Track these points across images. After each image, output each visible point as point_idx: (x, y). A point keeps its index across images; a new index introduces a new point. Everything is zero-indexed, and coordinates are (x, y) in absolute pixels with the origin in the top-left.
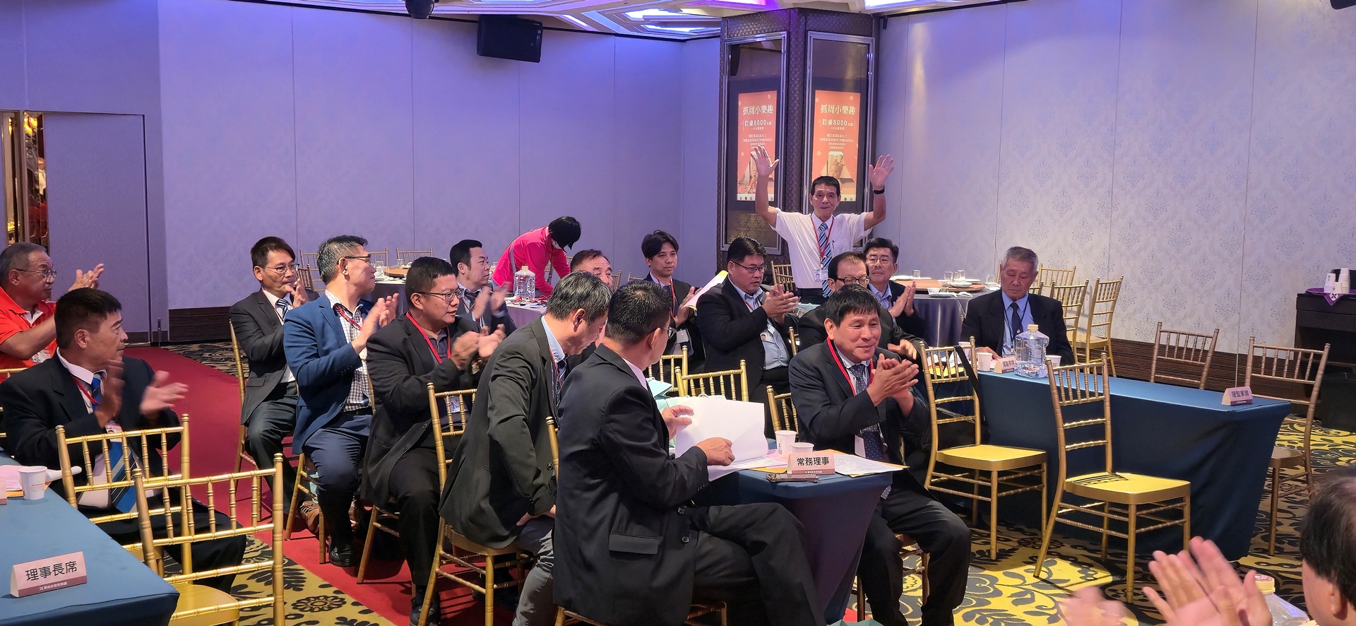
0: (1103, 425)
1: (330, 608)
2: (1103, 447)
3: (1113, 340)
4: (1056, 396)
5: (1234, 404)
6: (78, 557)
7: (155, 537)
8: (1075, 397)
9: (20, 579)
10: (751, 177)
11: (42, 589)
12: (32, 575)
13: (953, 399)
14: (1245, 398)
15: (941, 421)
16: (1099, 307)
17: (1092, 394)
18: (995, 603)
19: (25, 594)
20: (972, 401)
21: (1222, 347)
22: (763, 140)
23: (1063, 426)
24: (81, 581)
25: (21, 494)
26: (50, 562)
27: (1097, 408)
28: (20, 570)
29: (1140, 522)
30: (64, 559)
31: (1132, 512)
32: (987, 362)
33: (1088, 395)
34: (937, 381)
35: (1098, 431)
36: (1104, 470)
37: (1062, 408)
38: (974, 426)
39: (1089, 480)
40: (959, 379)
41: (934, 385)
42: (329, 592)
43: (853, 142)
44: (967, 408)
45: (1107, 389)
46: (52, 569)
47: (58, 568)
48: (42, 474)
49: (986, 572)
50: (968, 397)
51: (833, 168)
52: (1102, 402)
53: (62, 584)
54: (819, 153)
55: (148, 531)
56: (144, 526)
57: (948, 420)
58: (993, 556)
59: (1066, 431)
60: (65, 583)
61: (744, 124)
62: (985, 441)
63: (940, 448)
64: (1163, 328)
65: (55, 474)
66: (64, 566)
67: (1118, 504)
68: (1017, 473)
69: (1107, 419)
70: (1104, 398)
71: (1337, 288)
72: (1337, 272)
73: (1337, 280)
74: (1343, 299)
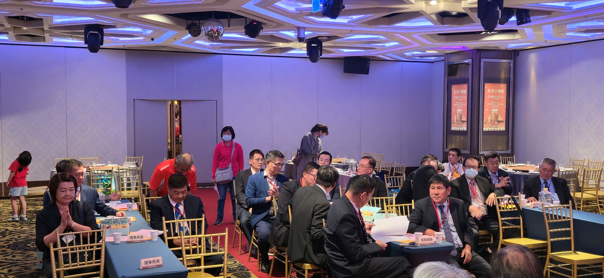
0: (570, 231)
2: (570, 240)
4: (546, 218)
6: (160, 258)
8: (556, 219)
9: (143, 263)
10: (457, 120)
11: (149, 267)
12: (146, 263)
13: (510, 218)
15: (504, 227)
17: (564, 218)
19: (144, 268)
20: (519, 220)
23: (549, 231)
24: (160, 266)
25: (150, 239)
26: (151, 259)
27: (567, 224)
28: (143, 261)
30: (156, 259)
31: (576, 268)
33: (562, 218)
34: (502, 210)
35: (568, 234)
36: (571, 250)
37: (549, 223)
38: (520, 230)
39: (560, 254)
40: (513, 210)
41: (501, 212)
44: (517, 222)
45: (571, 216)
46: (152, 261)
47: (154, 261)
50: (517, 218)
51: (494, 116)
52: (569, 222)
54: (487, 110)
57: (507, 227)
59: (550, 233)
60: (156, 266)
61: (454, 98)
62: (525, 236)
63: (503, 238)
66: (156, 261)
69: (572, 229)
70: (570, 220)
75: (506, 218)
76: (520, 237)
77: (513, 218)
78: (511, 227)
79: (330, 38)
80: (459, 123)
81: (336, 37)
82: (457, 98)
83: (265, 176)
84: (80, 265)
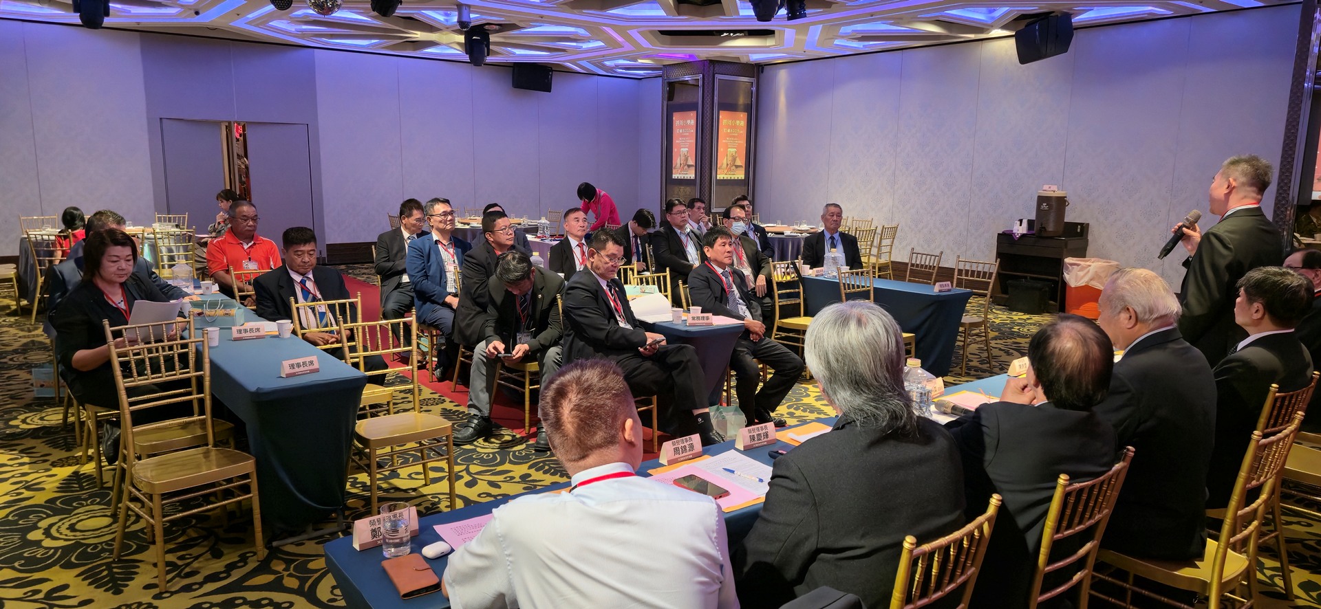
5: (940, 291)
10: (681, 164)
13: (788, 291)
14: (947, 288)
19: (289, 376)
20: (799, 293)
38: (800, 306)
40: (792, 280)
43: (743, 143)
44: (796, 297)
50: (797, 291)
52: (869, 291)
64: (914, 251)
71: (1020, 230)
72: (1021, 221)
73: (1021, 225)
74: (1023, 236)
75: (784, 291)
76: (798, 315)
77: (792, 291)
78: (789, 303)
79: (503, 27)
81: (513, 27)
82: (681, 131)
83: (436, 241)
84: (181, 374)
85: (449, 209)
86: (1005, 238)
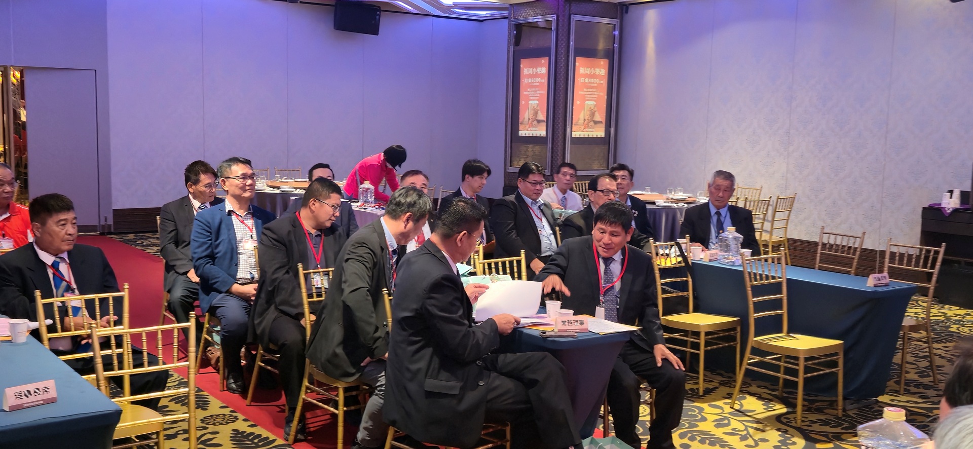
0: (781, 300)
1: (227, 423)
2: (781, 316)
3: (789, 240)
4: (747, 279)
5: (876, 286)
6: (51, 384)
7: (105, 370)
8: (761, 279)
9: (10, 398)
10: (529, 119)
11: (25, 405)
12: (19, 396)
13: (673, 280)
14: (883, 281)
15: (665, 296)
16: (779, 216)
17: (773, 278)
18: (702, 426)
19: (14, 409)
20: (687, 282)
21: (868, 245)
22: (538, 92)
23: (752, 300)
24: (53, 401)
25: (9, 338)
26: (31, 387)
27: (776, 288)
28: (10, 392)
29: (807, 370)
30: (41, 385)
31: (802, 363)
32: (698, 254)
33: (770, 278)
34: (662, 267)
35: (777, 304)
36: (780, 331)
37: (752, 287)
38: (688, 299)
39: (770, 339)
40: (678, 265)
41: (660, 270)
42: (227, 411)
43: (603, 95)
44: (683, 287)
45: (784, 274)
46: (32, 392)
47: (36, 390)
48: (24, 325)
49: (696, 404)
50: (684, 279)
51: (588, 113)
52: (780, 284)
53: (39, 402)
54: (578, 102)
55: (100, 366)
56: (97, 362)
57: (669, 295)
58: (701, 392)
59: (755, 304)
60: (42, 402)
61: (524, 81)
62: (696, 310)
64: (825, 231)
65: (34, 325)
66: (41, 390)
67: (791, 357)
68: (718, 334)
69: (784, 295)
70: (782, 281)
71: (951, 203)
72: (951, 192)
73: (951, 198)
74: (956, 211)
75: (668, 280)
76: (687, 311)
77: (679, 279)
78: (675, 295)
80: (532, 123)
82: (530, 81)
83: (230, 211)
85: (250, 172)
86: (932, 214)
